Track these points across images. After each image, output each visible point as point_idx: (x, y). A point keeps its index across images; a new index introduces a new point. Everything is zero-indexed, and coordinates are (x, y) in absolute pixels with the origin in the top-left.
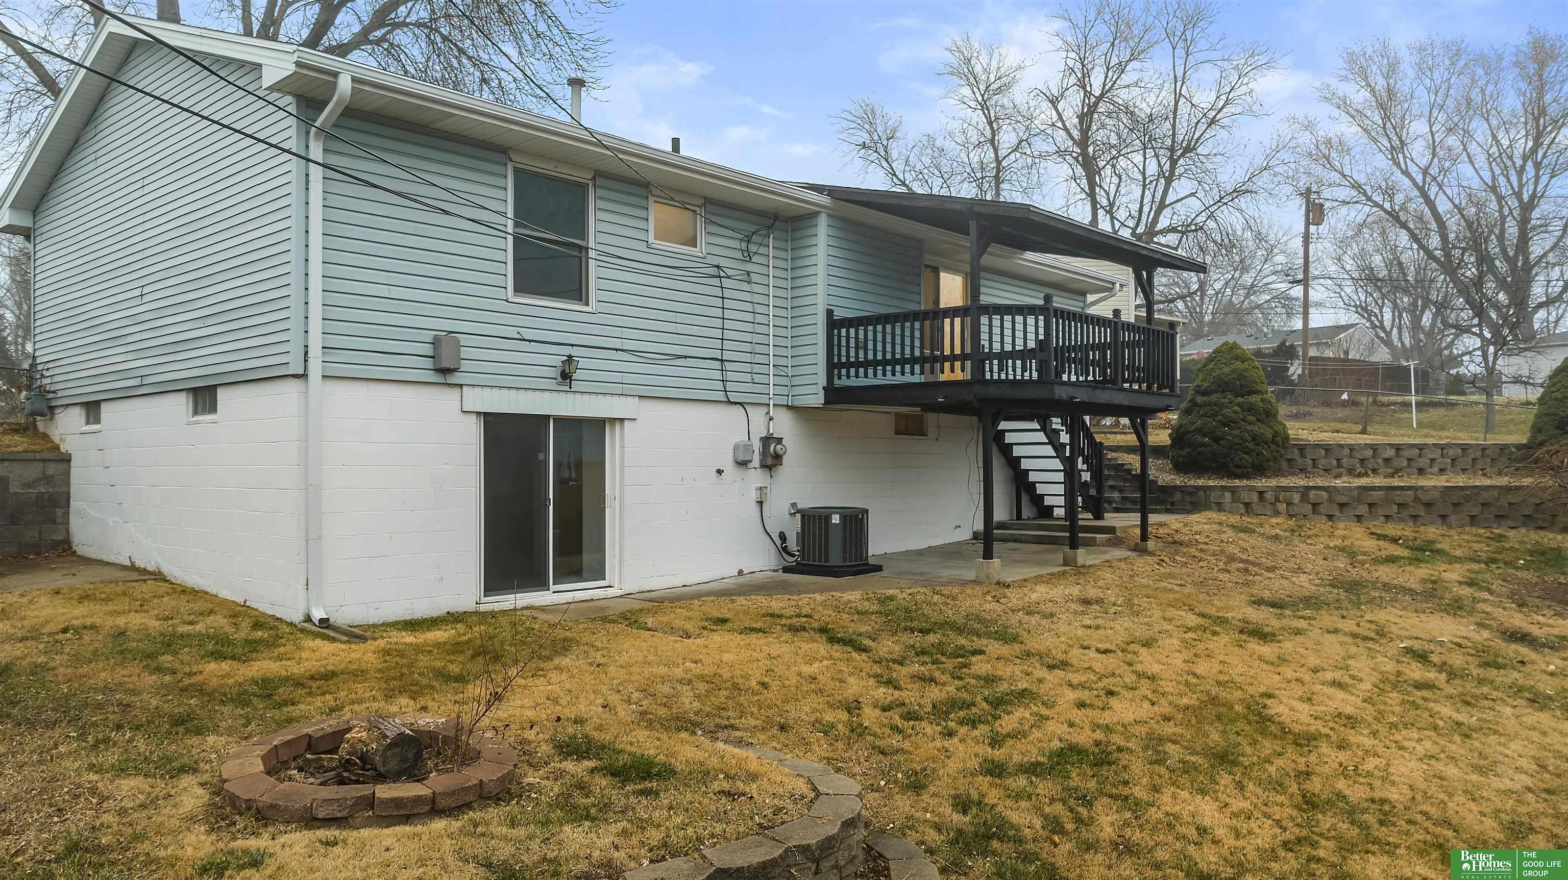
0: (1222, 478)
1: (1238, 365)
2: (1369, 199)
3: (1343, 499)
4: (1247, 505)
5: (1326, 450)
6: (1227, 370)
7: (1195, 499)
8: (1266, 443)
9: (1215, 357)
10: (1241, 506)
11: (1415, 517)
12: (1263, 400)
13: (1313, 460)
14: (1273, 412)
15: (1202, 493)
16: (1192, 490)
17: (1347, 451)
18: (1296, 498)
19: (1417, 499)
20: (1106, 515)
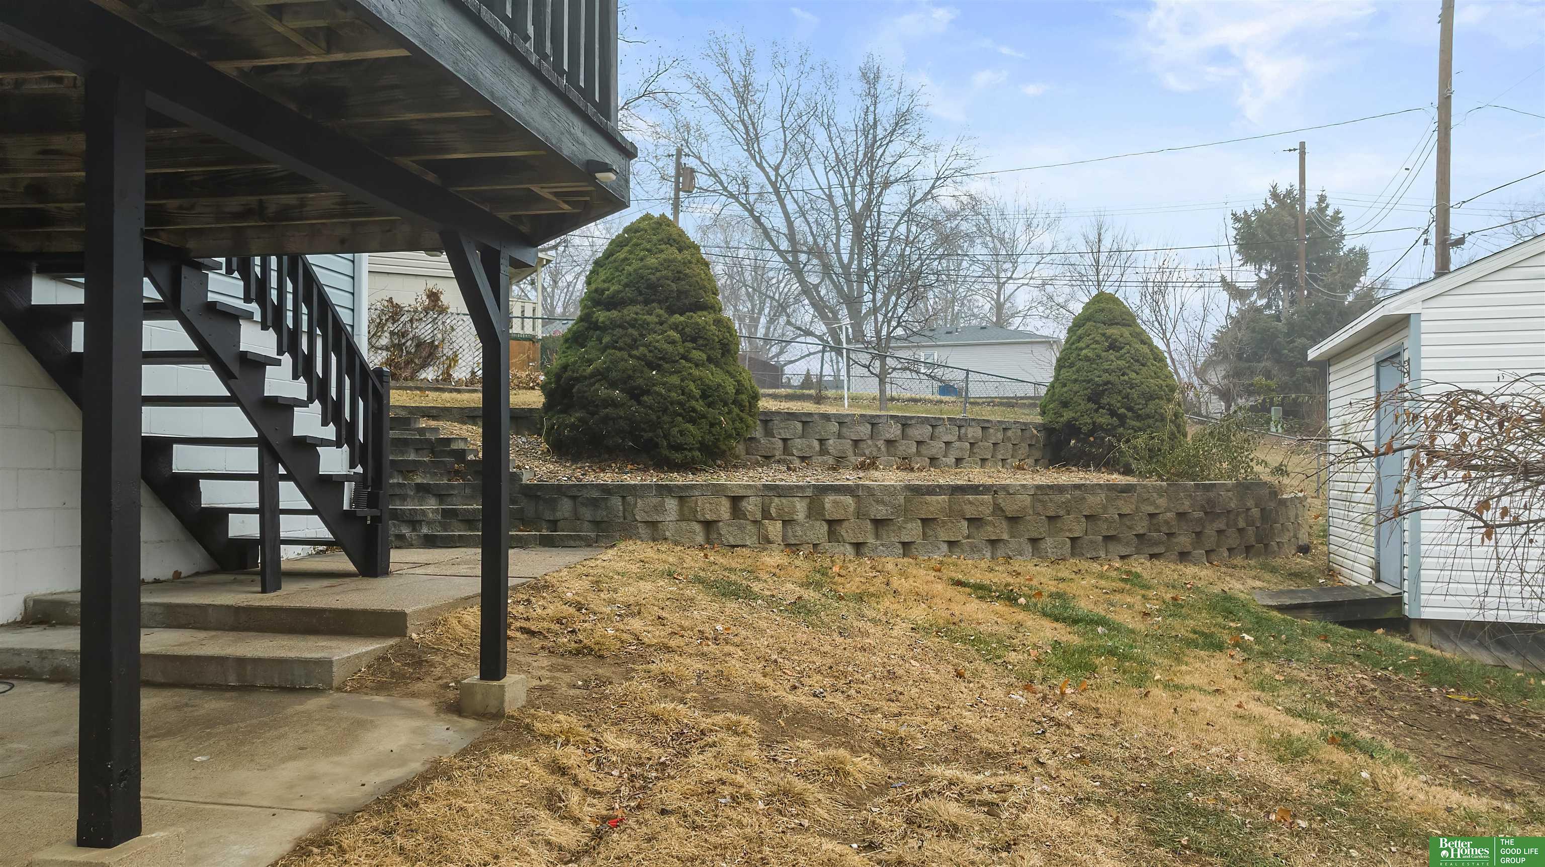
0: (646, 470)
1: (672, 252)
2: (725, 189)
3: (881, 512)
4: (708, 525)
5: (804, 423)
6: (652, 261)
7: (601, 514)
8: (725, 404)
9: (630, 239)
10: (697, 527)
11: (994, 543)
12: (718, 322)
13: (785, 440)
14: (732, 347)
15: (616, 502)
16: (595, 494)
17: (834, 427)
18: (800, 508)
19: (998, 509)
20: (395, 556)
